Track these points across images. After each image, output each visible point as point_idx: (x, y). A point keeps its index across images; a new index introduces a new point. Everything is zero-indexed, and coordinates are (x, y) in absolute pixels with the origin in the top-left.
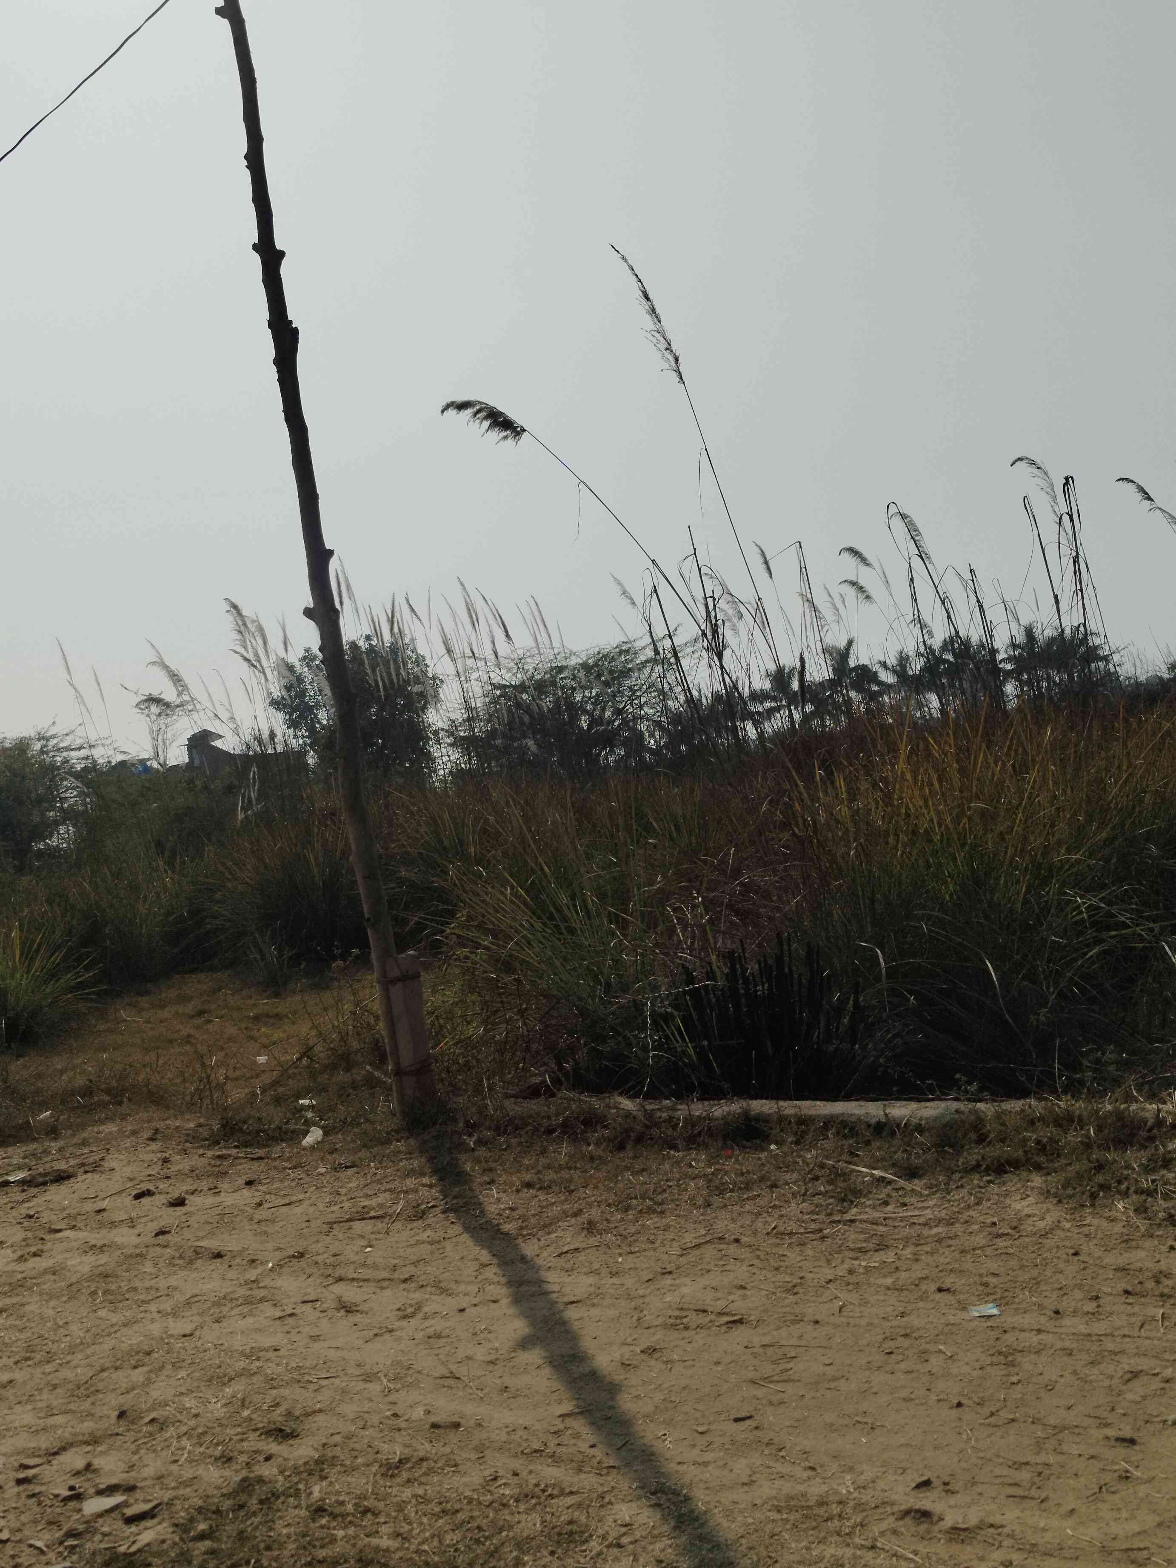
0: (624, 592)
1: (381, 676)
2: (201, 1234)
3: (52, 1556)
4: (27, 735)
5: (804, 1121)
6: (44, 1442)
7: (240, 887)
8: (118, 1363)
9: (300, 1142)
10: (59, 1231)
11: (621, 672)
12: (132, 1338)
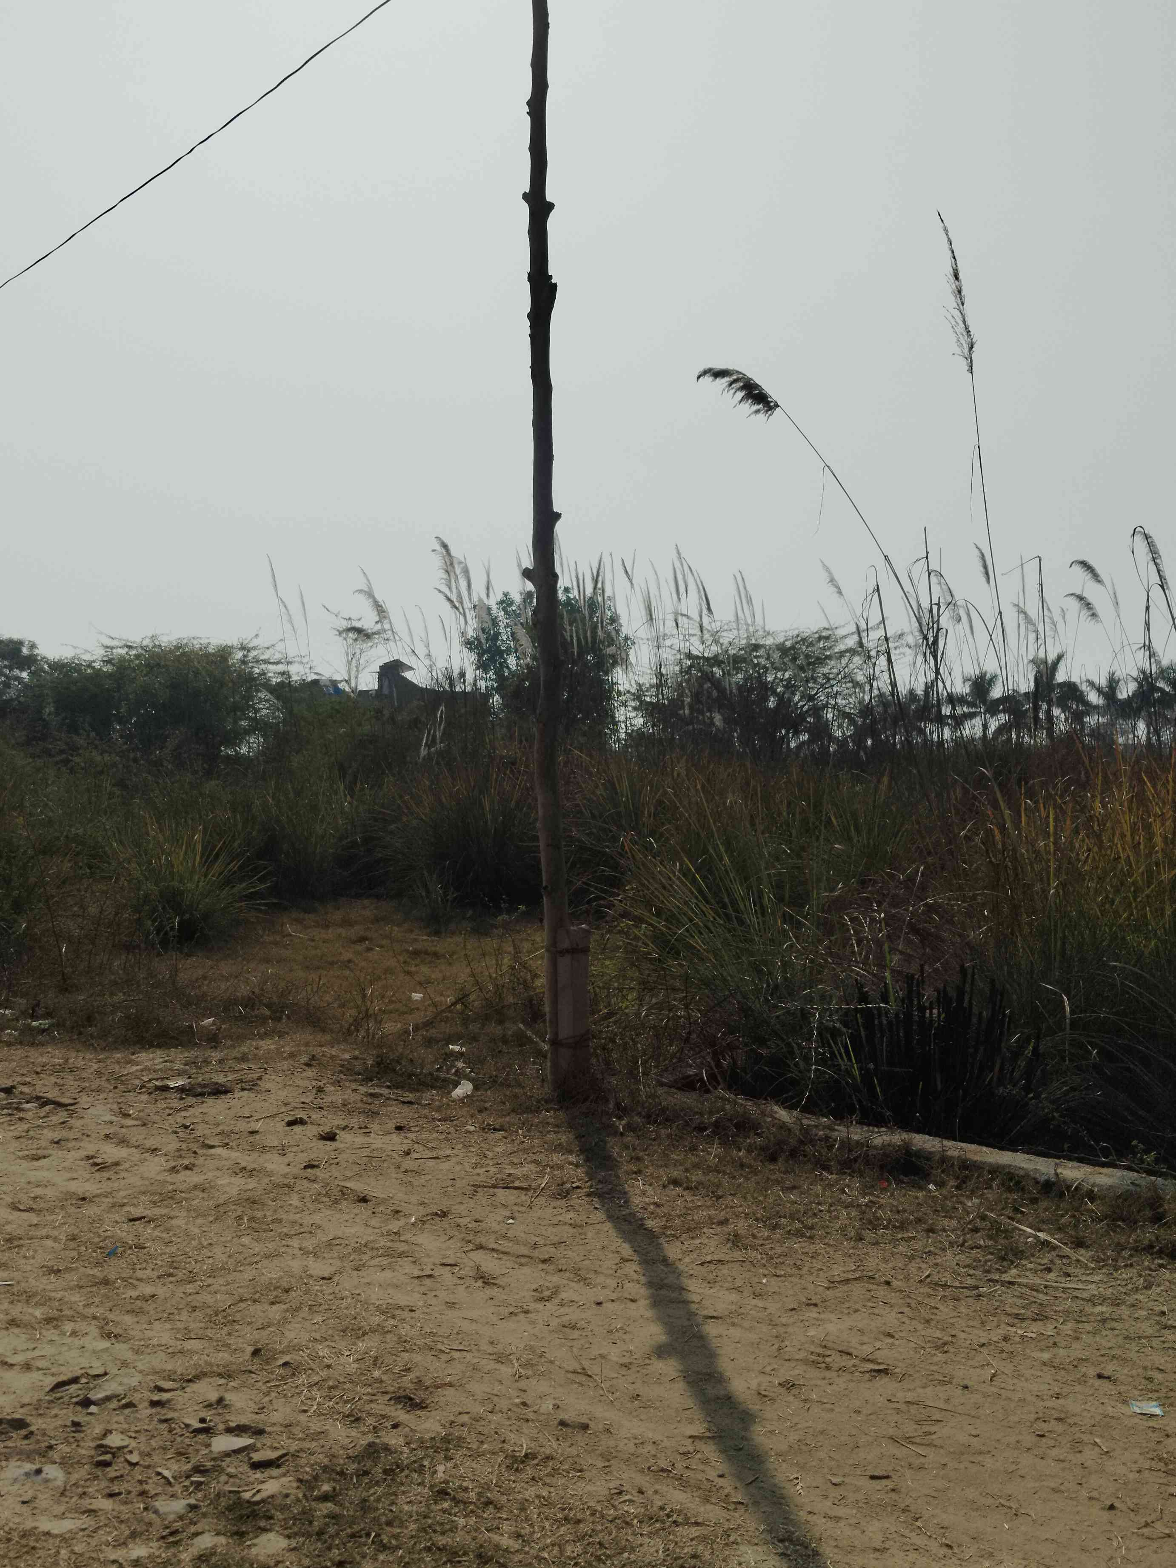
0: (832, 580)
1: (577, 632)
2: (349, 1173)
3: (178, 1488)
4: (230, 644)
5: (967, 1166)
6: (179, 1366)
7: (414, 823)
8: (257, 1296)
9: (449, 1093)
10: (212, 1147)
11: (818, 658)
12: (271, 1272)
